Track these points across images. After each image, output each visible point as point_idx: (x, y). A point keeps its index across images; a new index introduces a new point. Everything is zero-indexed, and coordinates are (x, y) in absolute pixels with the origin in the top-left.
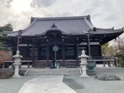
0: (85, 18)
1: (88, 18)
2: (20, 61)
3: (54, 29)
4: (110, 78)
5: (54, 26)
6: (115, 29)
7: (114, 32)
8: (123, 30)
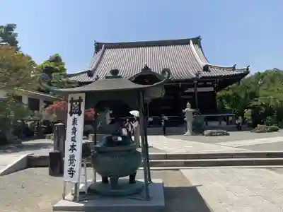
0: (191, 42)
5: (146, 68)
8: (248, 69)
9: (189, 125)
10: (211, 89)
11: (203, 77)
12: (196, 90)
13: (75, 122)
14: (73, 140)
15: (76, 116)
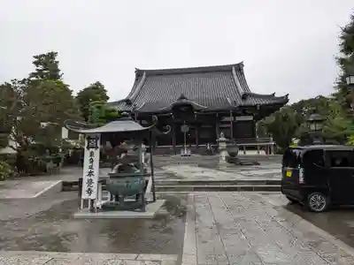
0: (234, 68)
3: (183, 101)
6: (276, 96)
7: (275, 101)
8: (287, 97)
9: (224, 154)
10: (251, 118)
11: (240, 106)
12: (235, 119)
13: (92, 154)
14: (91, 167)
15: (93, 150)
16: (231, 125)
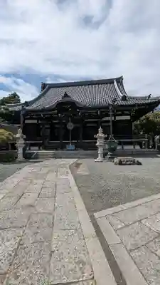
1: (120, 81)
2: (23, 142)
3: (67, 99)
4: (128, 163)
5: (66, 95)
6: (152, 96)
10: (128, 118)
12: (115, 118)
16: (111, 124)
